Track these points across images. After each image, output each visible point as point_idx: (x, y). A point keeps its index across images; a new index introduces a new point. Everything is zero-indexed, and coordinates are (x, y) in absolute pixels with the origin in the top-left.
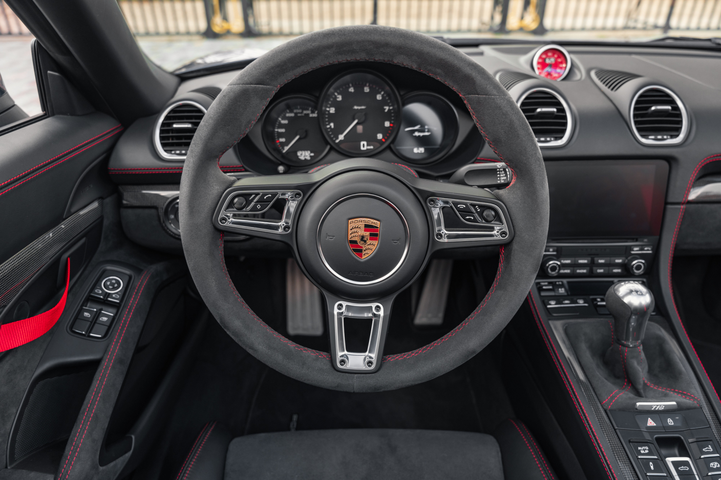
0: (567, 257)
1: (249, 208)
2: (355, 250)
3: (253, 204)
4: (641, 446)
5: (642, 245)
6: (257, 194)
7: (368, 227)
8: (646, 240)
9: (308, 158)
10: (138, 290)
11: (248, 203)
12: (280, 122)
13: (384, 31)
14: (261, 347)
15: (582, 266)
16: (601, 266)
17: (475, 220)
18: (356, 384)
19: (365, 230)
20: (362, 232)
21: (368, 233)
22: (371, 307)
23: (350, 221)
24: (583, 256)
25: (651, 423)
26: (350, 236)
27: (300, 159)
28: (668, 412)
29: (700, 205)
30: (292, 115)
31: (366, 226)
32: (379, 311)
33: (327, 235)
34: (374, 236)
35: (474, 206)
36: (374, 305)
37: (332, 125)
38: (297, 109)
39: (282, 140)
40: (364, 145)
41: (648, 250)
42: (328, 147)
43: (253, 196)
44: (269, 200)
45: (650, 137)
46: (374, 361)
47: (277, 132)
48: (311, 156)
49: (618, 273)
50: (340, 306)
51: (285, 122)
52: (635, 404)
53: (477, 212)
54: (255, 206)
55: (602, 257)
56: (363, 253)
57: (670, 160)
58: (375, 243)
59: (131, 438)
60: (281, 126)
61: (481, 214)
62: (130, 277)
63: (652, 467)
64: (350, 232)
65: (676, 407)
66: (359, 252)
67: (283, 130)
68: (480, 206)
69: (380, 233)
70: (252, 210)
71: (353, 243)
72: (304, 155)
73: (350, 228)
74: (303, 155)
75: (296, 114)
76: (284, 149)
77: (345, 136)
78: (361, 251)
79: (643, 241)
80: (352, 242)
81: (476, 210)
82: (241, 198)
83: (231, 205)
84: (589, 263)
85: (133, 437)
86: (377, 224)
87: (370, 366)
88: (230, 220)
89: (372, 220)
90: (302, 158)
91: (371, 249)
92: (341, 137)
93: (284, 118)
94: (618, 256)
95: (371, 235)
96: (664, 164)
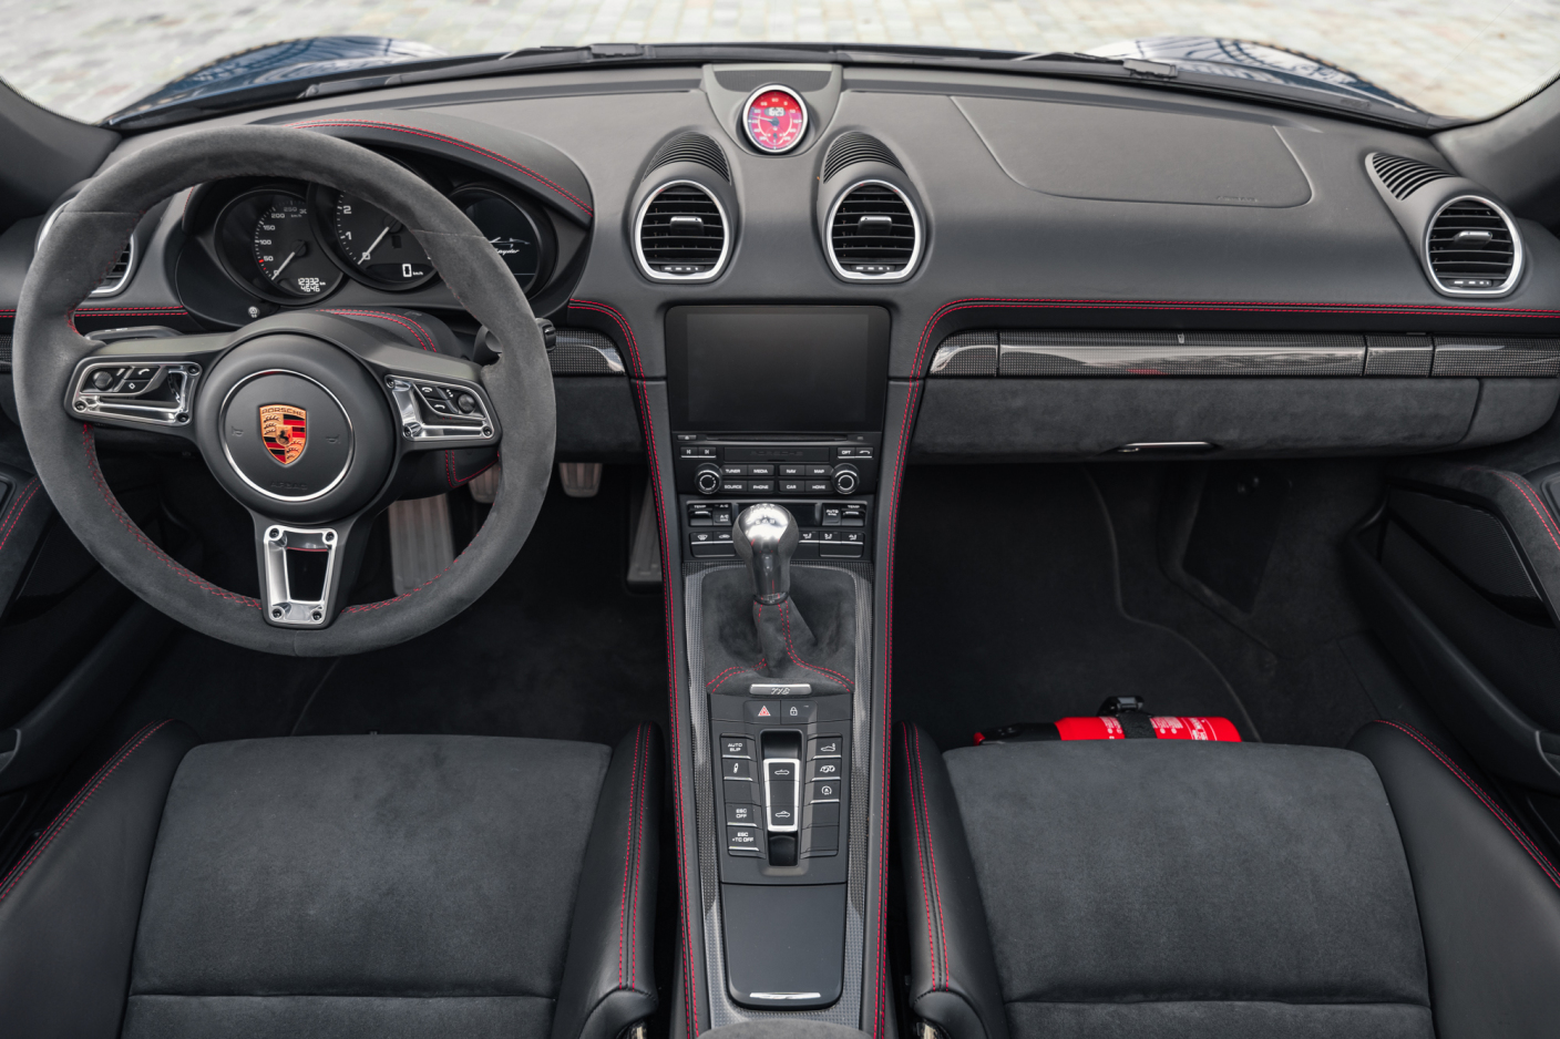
0: (734, 464)
1: (117, 389)
2: (273, 451)
3: (123, 381)
4: (733, 743)
5: (855, 446)
6: (128, 368)
7: (288, 419)
8: (860, 438)
9: (317, 290)
10: (17, 507)
11: (116, 380)
12: (262, 228)
13: (275, 138)
14: (152, 589)
15: (761, 479)
16: (791, 478)
17: (447, 410)
18: (298, 646)
19: (285, 423)
20: (280, 426)
21: (289, 427)
22: (321, 535)
23: (262, 409)
24: (760, 462)
25: (764, 712)
26: (264, 432)
27: (303, 291)
28: (795, 698)
29: (953, 381)
30: (282, 216)
31: (286, 417)
32: (332, 541)
33: (234, 429)
34: (298, 432)
35: (444, 389)
36: (324, 532)
37: (349, 234)
38: (288, 205)
39: (269, 258)
40: (407, 268)
41: (865, 454)
42: (341, 275)
43: (122, 371)
44: (148, 376)
45: (858, 268)
46: (323, 611)
47: (259, 244)
48: (320, 287)
49: (820, 490)
50: (274, 533)
51: (272, 228)
52: (750, 685)
53: (450, 398)
54: (126, 385)
55: (791, 464)
56: (287, 455)
57: (888, 306)
58: (302, 441)
59: (15, 734)
60: (266, 235)
61: (455, 401)
62: (9, 486)
63: (736, 770)
64: (264, 425)
65: (809, 691)
66: (281, 454)
67: (268, 242)
68: (453, 390)
69: (307, 426)
70: (125, 389)
71: (270, 440)
72: (310, 285)
73: (263, 419)
74: (307, 285)
75: (288, 214)
76: (273, 275)
77: (371, 253)
78: (282, 452)
79: (855, 440)
80: (268, 439)
81: (447, 394)
82: (106, 373)
83: (89, 383)
84: (772, 473)
85: (19, 732)
86: (302, 414)
87: (316, 619)
88: (92, 404)
89: (294, 409)
90: (306, 289)
91: (296, 450)
92: (366, 255)
93: (269, 221)
94: (819, 464)
95: (294, 429)
96: (882, 311)
